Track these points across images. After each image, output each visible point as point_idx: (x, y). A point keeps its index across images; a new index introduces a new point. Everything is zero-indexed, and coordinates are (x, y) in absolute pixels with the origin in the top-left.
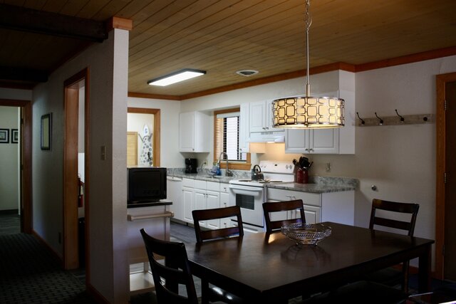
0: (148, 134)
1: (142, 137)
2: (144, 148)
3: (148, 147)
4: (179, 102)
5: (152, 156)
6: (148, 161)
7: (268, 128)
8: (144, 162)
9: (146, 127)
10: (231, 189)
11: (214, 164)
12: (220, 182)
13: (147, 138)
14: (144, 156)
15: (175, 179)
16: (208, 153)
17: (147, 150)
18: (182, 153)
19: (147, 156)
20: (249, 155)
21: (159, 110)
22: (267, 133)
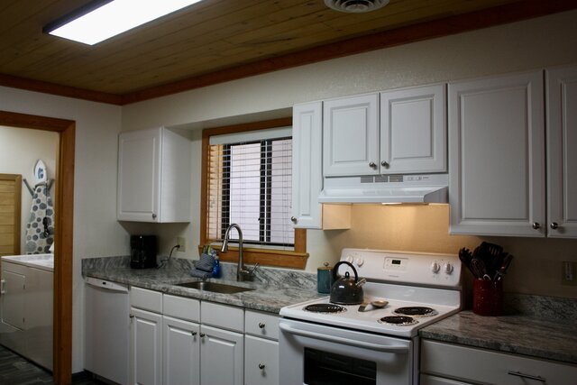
0: (44, 180)
1: (33, 186)
2: (35, 208)
3: (43, 207)
4: (120, 107)
5: (52, 225)
6: (44, 236)
7: (386, 165)
8: (36, 238)
9: (41, 165)
10: (288, 335)
11: (203, 250)
12: (245, 308)
13: (42, 188)
14: (35, 225)
15: (110, 285)
16: (184, 225)
17: (41, 214)
18: (125, 224)
19: (41, 226)
20: (301, 234)
21: (71, 123)
22: (381, 178)
